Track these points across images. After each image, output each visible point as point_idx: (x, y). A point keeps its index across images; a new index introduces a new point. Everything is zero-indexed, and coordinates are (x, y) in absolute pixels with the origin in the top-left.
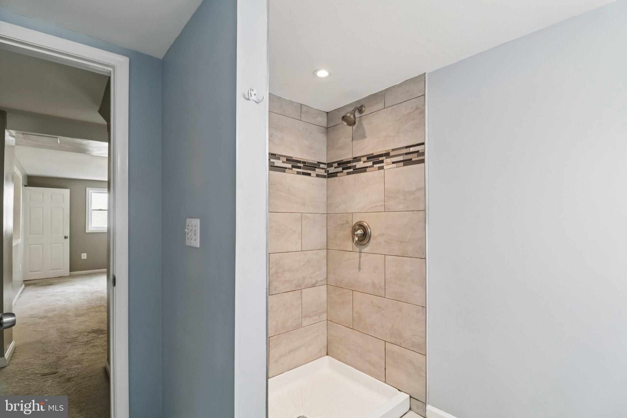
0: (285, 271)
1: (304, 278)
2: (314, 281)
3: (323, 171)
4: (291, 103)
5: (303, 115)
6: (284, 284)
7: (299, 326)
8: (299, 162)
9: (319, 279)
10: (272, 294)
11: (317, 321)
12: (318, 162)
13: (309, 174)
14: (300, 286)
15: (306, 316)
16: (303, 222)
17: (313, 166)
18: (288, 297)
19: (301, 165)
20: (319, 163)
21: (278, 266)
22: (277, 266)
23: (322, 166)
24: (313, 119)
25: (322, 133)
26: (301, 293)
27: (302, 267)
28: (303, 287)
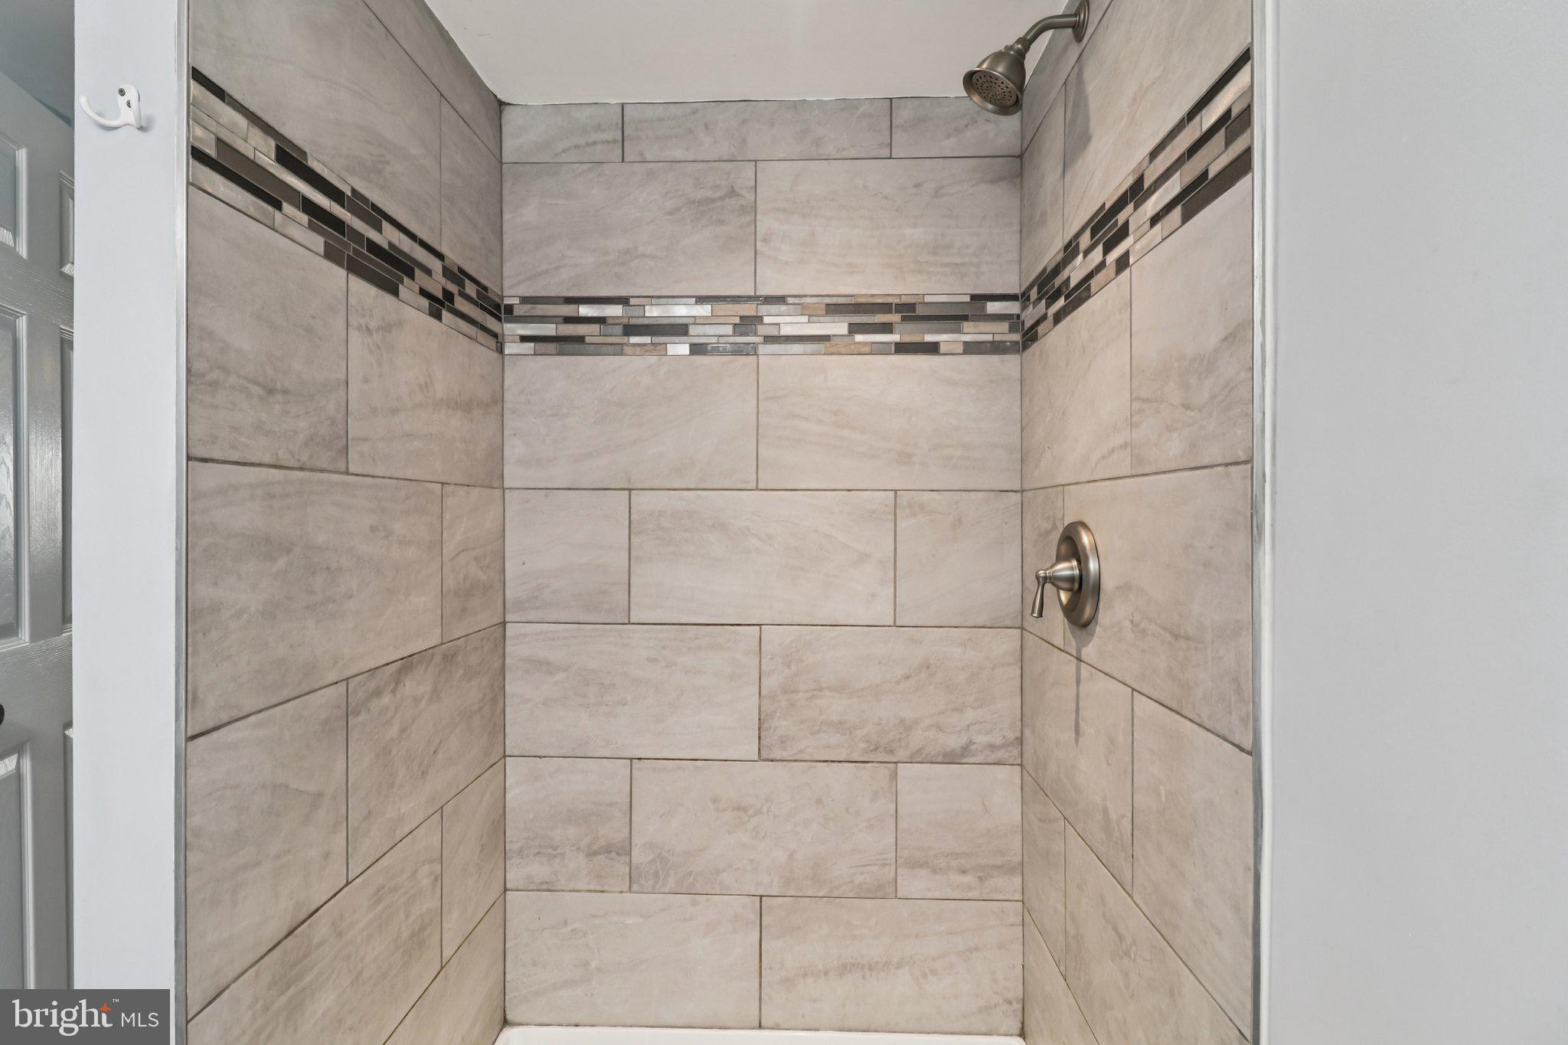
0: (821, 689)
1: (907, 726)
2: (954, 742)
3: (1005, 326)
4: (848, 105)
5: (899, 137)
6: (819, 731)
7: (884, 891)
8: (886, 308)
9: (982, 739)
10: (771, 756)
11: (970, 895)
12: (974, 297)
13: (933, 349)
14: (891, 752)
15: (914, 864)
16: (902, 525)
17: (952, 317)
18: (837, 780)
19: (895, 318)
20: (980, 299)
21: (793, 667)
22: (789, 667)
23: (993, 307)
24: (949, 136)
25: (993, 182)
26: (894, 776)
27: (898, 683)
28: (902, 755)
